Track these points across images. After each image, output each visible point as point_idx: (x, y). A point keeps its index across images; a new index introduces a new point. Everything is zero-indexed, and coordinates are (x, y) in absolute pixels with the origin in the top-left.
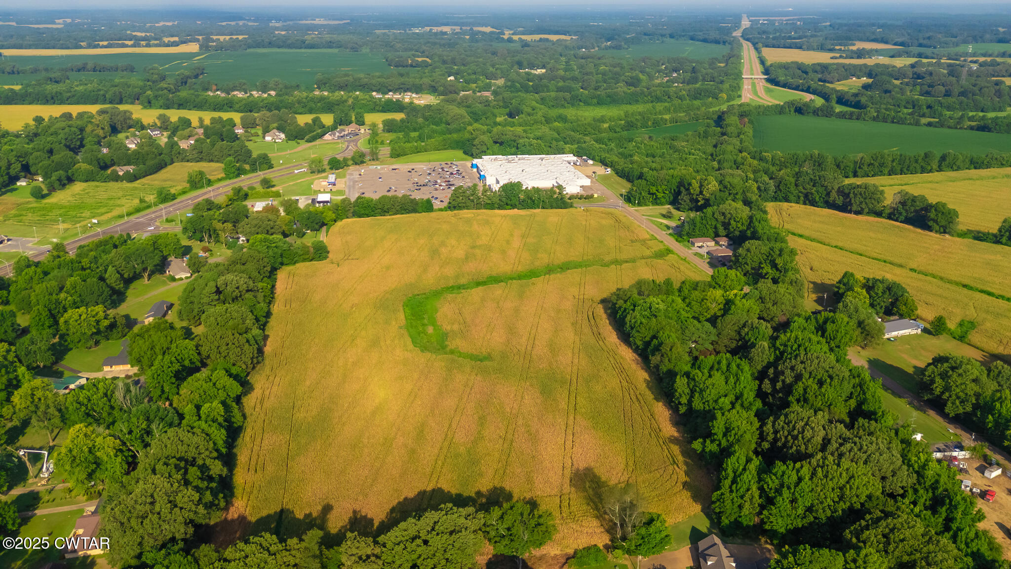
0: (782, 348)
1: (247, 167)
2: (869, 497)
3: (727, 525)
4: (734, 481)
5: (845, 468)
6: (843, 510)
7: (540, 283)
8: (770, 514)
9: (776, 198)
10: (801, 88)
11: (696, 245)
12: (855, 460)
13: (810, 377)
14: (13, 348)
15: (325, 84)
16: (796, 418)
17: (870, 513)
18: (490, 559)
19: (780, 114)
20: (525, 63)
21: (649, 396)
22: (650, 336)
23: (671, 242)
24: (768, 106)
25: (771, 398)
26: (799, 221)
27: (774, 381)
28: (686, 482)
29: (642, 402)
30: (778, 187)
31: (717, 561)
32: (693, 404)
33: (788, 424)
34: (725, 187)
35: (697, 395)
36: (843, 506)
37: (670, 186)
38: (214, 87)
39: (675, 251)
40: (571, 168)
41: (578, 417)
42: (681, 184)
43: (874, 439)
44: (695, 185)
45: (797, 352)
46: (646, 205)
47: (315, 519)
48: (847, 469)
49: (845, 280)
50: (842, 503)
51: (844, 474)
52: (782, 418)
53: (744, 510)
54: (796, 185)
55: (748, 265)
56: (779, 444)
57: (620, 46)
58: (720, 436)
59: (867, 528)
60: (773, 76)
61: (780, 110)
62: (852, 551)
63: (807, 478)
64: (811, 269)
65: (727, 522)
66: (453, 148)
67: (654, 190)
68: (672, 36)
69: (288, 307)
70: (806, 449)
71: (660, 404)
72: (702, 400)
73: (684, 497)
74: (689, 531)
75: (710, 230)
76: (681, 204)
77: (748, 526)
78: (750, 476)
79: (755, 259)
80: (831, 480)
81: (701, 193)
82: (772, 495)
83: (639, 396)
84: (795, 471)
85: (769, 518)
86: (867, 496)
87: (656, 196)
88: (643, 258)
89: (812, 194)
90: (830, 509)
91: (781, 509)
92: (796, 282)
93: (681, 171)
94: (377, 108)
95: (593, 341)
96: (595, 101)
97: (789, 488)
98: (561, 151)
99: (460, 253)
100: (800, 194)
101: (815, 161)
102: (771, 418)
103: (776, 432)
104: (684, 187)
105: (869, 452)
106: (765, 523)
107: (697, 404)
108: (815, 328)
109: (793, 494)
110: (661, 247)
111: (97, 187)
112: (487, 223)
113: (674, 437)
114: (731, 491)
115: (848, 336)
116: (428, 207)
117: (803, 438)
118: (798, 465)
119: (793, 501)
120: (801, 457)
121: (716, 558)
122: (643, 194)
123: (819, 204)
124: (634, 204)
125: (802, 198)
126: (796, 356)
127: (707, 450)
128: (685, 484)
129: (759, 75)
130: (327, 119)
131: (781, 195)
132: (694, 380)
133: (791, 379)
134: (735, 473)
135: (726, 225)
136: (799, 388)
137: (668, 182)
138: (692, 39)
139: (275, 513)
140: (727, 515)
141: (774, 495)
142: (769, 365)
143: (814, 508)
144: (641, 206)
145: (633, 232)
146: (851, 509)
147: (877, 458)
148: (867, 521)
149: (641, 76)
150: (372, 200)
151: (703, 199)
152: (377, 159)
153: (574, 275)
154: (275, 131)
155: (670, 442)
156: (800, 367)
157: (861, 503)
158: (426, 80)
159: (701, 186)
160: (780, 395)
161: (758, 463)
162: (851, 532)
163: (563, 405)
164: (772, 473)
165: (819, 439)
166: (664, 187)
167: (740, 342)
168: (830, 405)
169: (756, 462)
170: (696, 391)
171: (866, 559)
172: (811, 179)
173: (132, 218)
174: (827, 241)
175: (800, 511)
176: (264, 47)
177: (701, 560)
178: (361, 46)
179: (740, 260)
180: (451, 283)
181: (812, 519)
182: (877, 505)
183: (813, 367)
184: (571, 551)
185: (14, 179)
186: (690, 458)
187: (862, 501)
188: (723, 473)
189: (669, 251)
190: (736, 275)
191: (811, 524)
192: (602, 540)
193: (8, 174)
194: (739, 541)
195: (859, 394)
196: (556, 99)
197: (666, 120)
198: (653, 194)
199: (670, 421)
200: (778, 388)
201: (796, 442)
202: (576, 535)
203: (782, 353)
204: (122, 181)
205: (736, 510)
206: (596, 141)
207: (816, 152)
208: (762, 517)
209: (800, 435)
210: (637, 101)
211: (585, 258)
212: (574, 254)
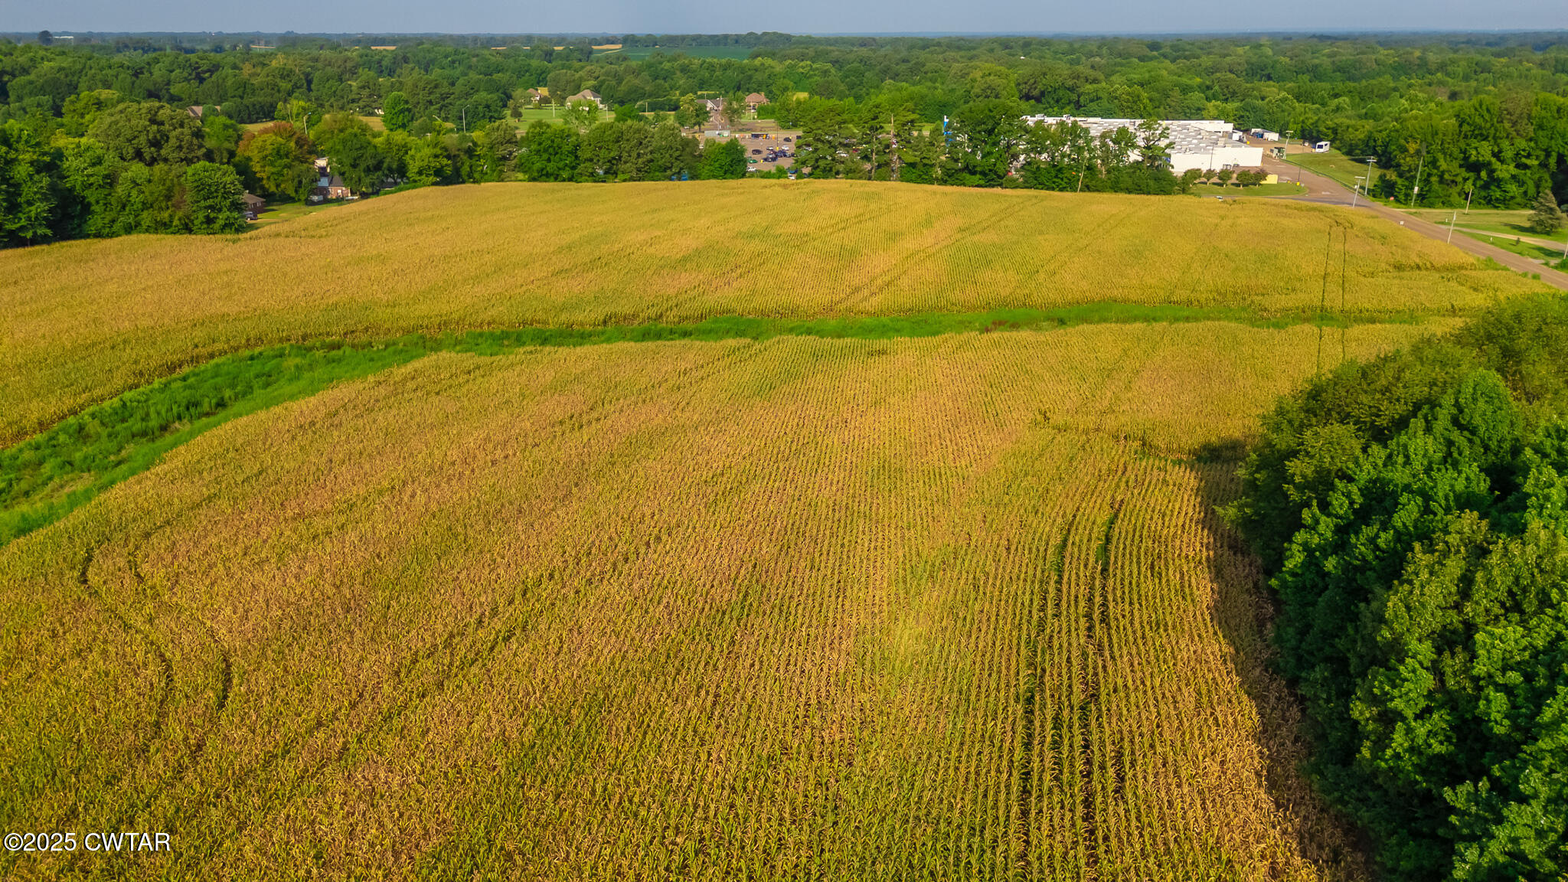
37: (1544, 142)
46: (1447, 203)
67: (1483, 151)
87: (1491, 172)
122: (1443, 164)
124: (1405, 200)
137: (1541, 128)
144: (1431, 206)
154: (588, 92)
166: (1522, 143)
198: (1478, 167)
206: (1298, 98)
211: (1181, 295)
212: (1130, 284)
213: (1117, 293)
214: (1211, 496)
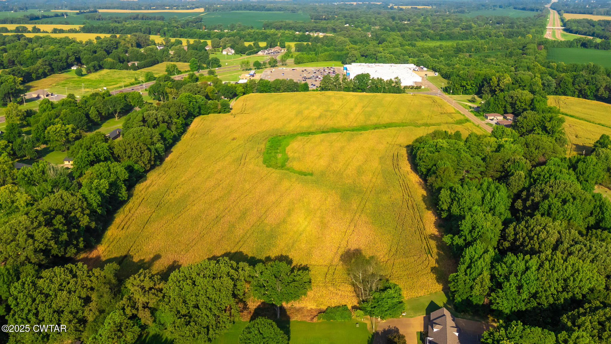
0: (536, 177)
1: (205, 66)
2: (592, 290)
3: (459, 302)
4: (469, 267)
5: (571, 263)
6: (565, 299)
7: (366, 134)
8: (498, 297)
9: (556, 93)
10: (588, 34)
11: (489, 118)
12: (583, 258)
13: (555, 197)
14: (11, 145)
15: (268, 26)
16: (535, 223)
17: (589, 302)
18: (259, 305)
19: (570, 47)
20: (397, 18)
21: (423, 205)
22: (431, 165)
23: (471, 116)
24: (561, 41)
25: (521, 213)
26: (572, 107)
27: (525, 201)
28: (435, 267)
29: (416, 210)
30: (559, 85)
31: (442, 328)
32: (452, 210)
33: (527, 228)
34: (517, 81)
35: (455, 203)
36: (565, 295)
37: (476, 81)
38: (204, 27)
39: (472, 120)
40: (411, 71)
41: (363, 215)
42: (485, 80)
43: (604, 244)
44: (495, 79)
45: (548, 179)
46: (458, 94)
47: (145, 263)
48: (573, 264)
49: (602, 141)
50: (565, 293)
51: (570, 268)
52: (523, 223)
53: (474, 291)
54: (573, 84)
55: (523, 128)
56: (518, 243)
57: (464, 11)
58: (467, 233)
59: (584, 314)
60: (568, 27)
61: (570, 44)
62: (564, 332)
63: (534, 268)
64: (576, 137)
65: (459, 299)
66: (335, 60)
67: (464, 83)
68: (501, 7)
69: (193, 137)
70: (540, 247)
71: (430, 212)
72: (459, 207)
73: (429, 278)
74: (427, 304)
75: (501, 109)
76: (483, 94)
77: (477, 305)
78: (483, 264)
79: (530, 124)
80: (557, 272)
81: (498, 85)
82: (501, 280)
83: (415, 206)
84: (524, 262)
85: (495, 299)
86: (589, 289)
87: (466, 88)
88: (447, 123)
89: (585, 90)
90: (553, 298)
91: (508, 293)
92: (559, 139)
93: (485, 71)
94: (295, 39)
95: (391, 168)
96: (438, 37)
97: (516, 275)
98: (406, 62)
99: (316, 114)
100: (575, 90)
101: (590, 70)
102: (514, 223)
103: (516, 234)
104: (487, 82)
105: (598, 253)
106: (492, 304)
107: (455, 210)
108: (568, 166)
109: (520, 281)
110: (462, 117)
111: (115, 72)
112: (341, 98)
113: (434, 235)
114: (466, 274)
115: (596, 173)
116: (305, 88)
117: (538, 239)
118: (528, 257)
119: (519, 288)
120: (533, 252)
121: (442, 327)
122: (456, 86)
123: (590, 97)
124: (449, 93)
125: (577, 93)
126: (546, 183)
127: (455, 243)
128: (433, 269)
129: (558, 26)
130: (263, 44)
131: (560, 90)
132: (455, 192)
133: (539, 199)
134: (471, 259)
135: (513, 105)
136: (545, 204)
137: (475, 78)
138: (515, 8)
139: (121, 256)
140: (459, 294)
141: (502, 280)
142: (524, 189)
143: (538, 295)
144: (454, 94)
145: (444, 109)
146: (573, 299)
147: (604, 258)
148: (586, 309)
149: (473, 25)
150: (269, 82)
151: (499, 89)
152: (285, 65)
153: (392, 131)
154: (229, 48)
155: (430, 238)
156: (548, 189)
157: (582, 295)
158: (330, 25)
159: (499, 81)
160: (529, 211)
161: (493, 254)
162: (568, 317)
163: (354, 207)
164: (503, 262)
165: (553, 240)
166: (472, 82)
167: (503, 173)
168: (571, 218)
169: (492, 253)
170: (455, 200)
171: (577, 340)
172: (585, 80)
173: (127, 88)
174: (592, 120)
175: (525, 296)
176: (241, 10)
177: (430, 327)
178: (298, 10)
179: (518, 124)
180: (304, 130)
181: (536, 305)
182: (598, 297)
183: (559, 190)
184: (324, 308)
185: (69, 66)
186: (443, 250)
187: (584, 293)
188: (462, 259)
189: (467, 120)
190: (512, 133)
191: (534, 308)
192: (351, 301)
193: (66, 62)
194: (469, 317)
195: (599, 214)
196: (411, 35)
197: (485, 48)
198: (463, 86)
199: (434, 223)
200: (527, 205)
201: (532, 241)
202: (331, 296)
203: (535, 181)
204: (130, 69)
205: (467, 290)
206: (431, 56)
207: (592, 64)
208: (490, 298)
209: (536, 236)
210: (467, 39)
211: (404, 121)
212: (397, 119)
213: (394, 121)
214: (407, 151)
